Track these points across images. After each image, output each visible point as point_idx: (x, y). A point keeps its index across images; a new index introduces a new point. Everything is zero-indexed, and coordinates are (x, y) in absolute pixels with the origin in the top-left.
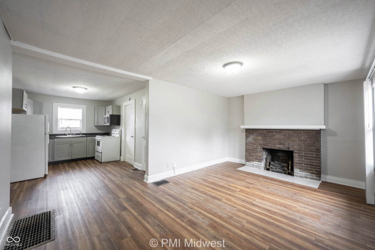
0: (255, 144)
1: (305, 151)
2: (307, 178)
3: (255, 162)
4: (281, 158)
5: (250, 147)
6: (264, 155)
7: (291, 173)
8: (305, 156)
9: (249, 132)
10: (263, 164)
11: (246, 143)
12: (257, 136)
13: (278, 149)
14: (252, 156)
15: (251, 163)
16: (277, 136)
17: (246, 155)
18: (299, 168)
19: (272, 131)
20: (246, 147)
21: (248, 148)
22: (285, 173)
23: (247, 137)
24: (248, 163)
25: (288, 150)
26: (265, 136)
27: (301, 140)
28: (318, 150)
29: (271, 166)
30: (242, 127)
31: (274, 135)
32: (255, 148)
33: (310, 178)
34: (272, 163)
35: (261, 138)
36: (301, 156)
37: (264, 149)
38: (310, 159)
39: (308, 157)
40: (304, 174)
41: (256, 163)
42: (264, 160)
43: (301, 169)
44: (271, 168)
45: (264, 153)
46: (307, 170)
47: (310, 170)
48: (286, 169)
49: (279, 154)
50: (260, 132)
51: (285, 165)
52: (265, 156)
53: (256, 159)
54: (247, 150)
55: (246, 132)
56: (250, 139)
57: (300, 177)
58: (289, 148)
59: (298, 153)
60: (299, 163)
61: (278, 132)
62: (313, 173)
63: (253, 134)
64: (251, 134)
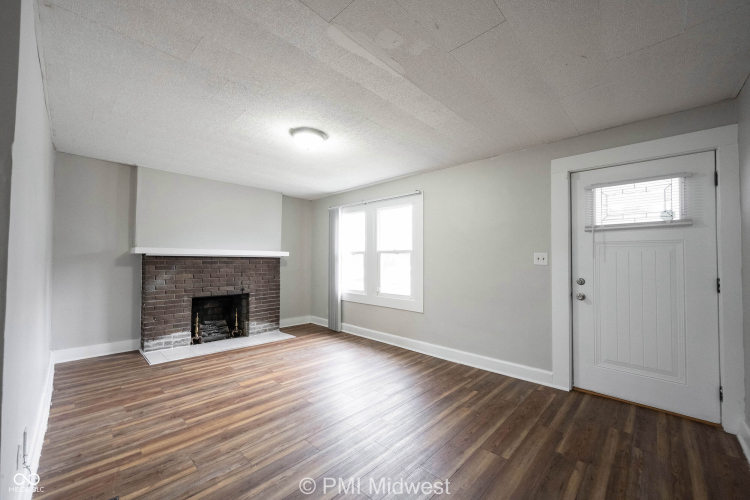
0: (173, 292)
1: (264, 290)
2: (265, 331)
3: (173, 335)
4: (210, 312)
8: (264, 298)
10: (187, 334)
12: (181, 272)
13: (226, 294)
14: (166, 323)
15: (163, 341)
16: (224, 270)
18: (257, 320)
22: (230, 337)
24: (149, 343)
25: (240, 293)
26: (200, 272)
27: (260, 275)
28: (278, 287)
29: (202, 333)
31: (219, 268)
32: (173, 302)
33: (270, 330)
34: (201, 326)
35: (191, 276)
36: (260, 299)
37: (194, 299)
38: (270, 302)
39: (266, 298)
40: (262, 326)
41: (176, 336)
43: (261, 320)
44: (203, 336)
46: (266, 318)
47: (270, 317)
48: (227, 329)
49: (208, 306)
50: (188, 262)
51: (224, 322)
53: (175, 326)
54: (146, 311)
56: (161, 282)
57: (259, 332)
58: (243, 290)
59: (256, 295)
60: (257, 312)
61: (225, 263)
62: (272, 322)
63: (169, 268)
64: (164, 268)
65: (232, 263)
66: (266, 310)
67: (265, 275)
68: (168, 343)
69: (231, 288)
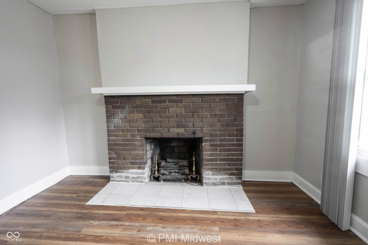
0: (128, 131)
1: (222, 135)
2: (223, 184)
3: (131, 171)
4: (176, 150)
5: (119, 139)
6: (149, 151)
7: (197, 179)
8: (221, 145)
9: (113, 102)
10: (147, 172)
11: (108, 131)
12: (133, 112)
14: (125, 159)
15: (123, 174)
16: (174, 110)
17: (110, 158)
18: (212, 169)
19: (162, 99)
20: (109, 140)
21: (114, 140)
22: (186, 180)
23: (109, 116)
24: (115, 175)
25: (192, 136)
26: (150, 112)
27: (215, 116)
28: (240, 132)
29: (162, 171)
30: (95, 91)
31: (168, 108)
32: (129, 140)
33: (229, 184)
34: (163, 163)
35: (141, 115)
36: (216, 146)
37: (147, 139)
38: (229, 150)
39: (224, 145)
40: (218, 178)
41: (133, 172)
42: (149, 162)
43: (217, 170)
44: (163, 174)
45: (148, 147)
46: (224, 170)
47: (229, 169)
48: (187, 171)
50: (138, 102)
51: (185, 163)
52: (149, 154)
53: (132, 163)
54: (111, 146)
55: (106, 103)
56: (117, 120)
57: (214, 184)
58: (194, 133)
59: (210, 141)
60: (212, 160)
61: (174, 101)
62: (231, 174)
63: (123, 107)
64: (119, 107)
65: (181, 102)
66: (224, 160)
67: (222, 116)
68: (127, 177)
69: (181, 131)
